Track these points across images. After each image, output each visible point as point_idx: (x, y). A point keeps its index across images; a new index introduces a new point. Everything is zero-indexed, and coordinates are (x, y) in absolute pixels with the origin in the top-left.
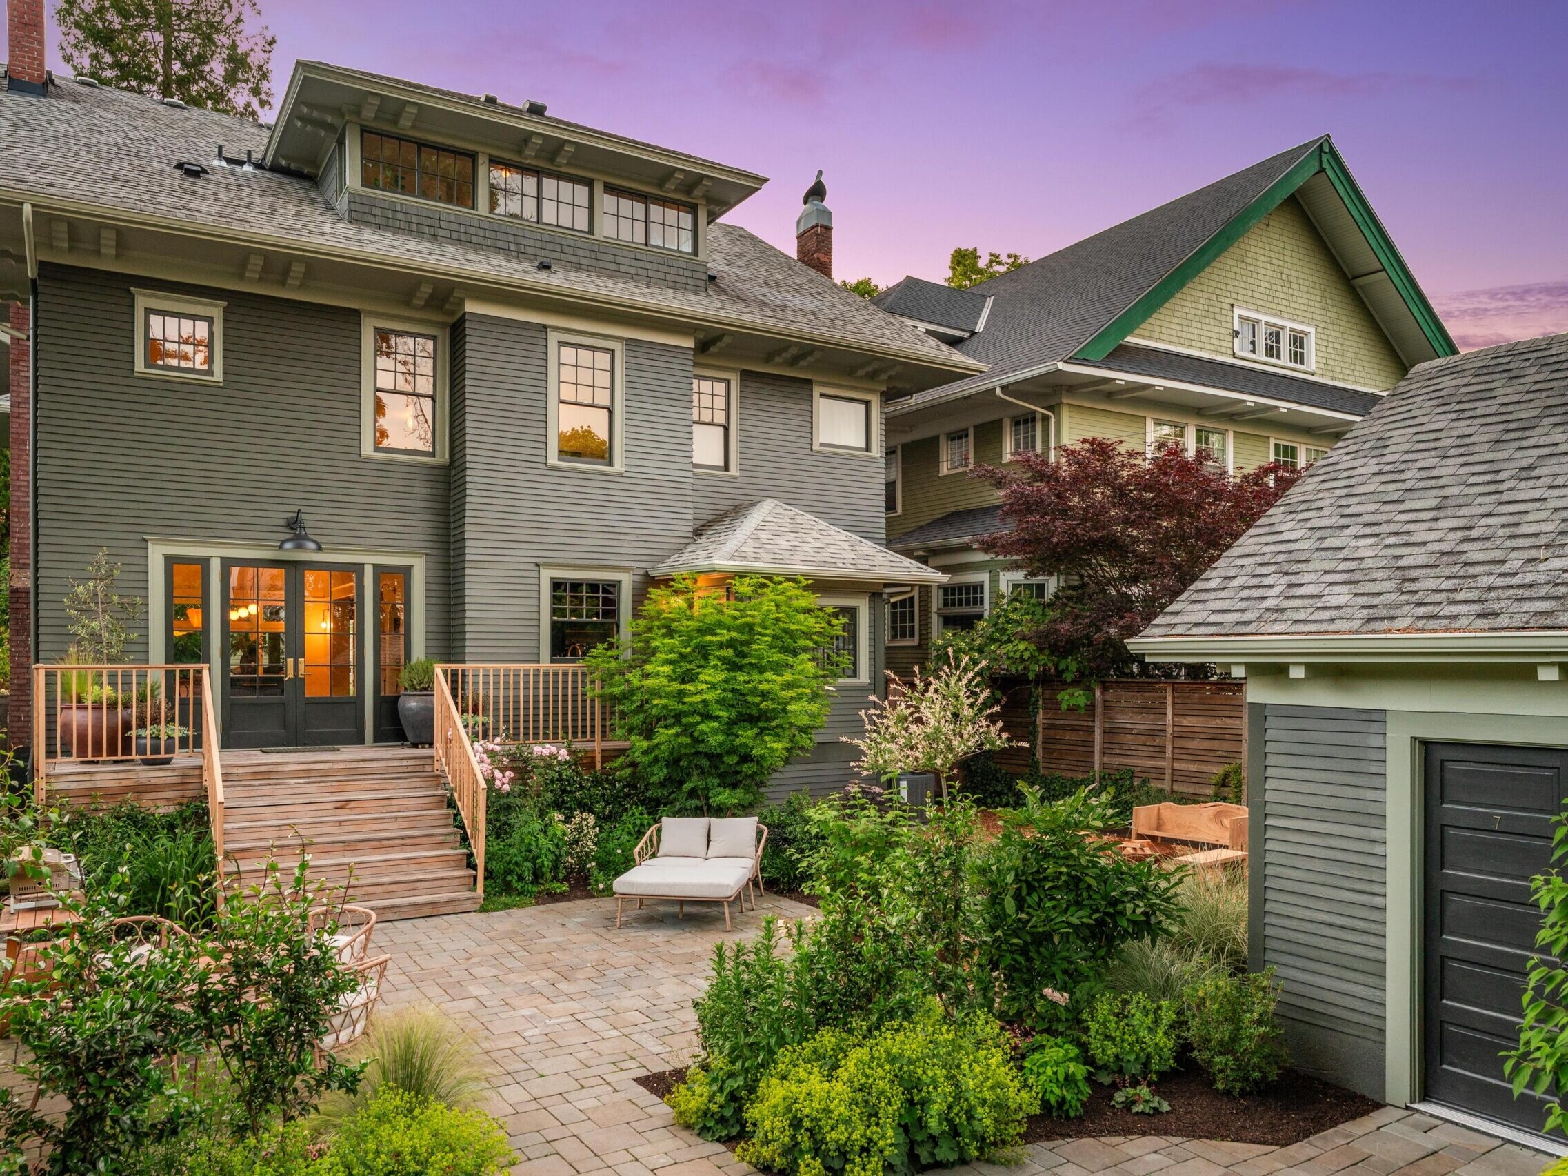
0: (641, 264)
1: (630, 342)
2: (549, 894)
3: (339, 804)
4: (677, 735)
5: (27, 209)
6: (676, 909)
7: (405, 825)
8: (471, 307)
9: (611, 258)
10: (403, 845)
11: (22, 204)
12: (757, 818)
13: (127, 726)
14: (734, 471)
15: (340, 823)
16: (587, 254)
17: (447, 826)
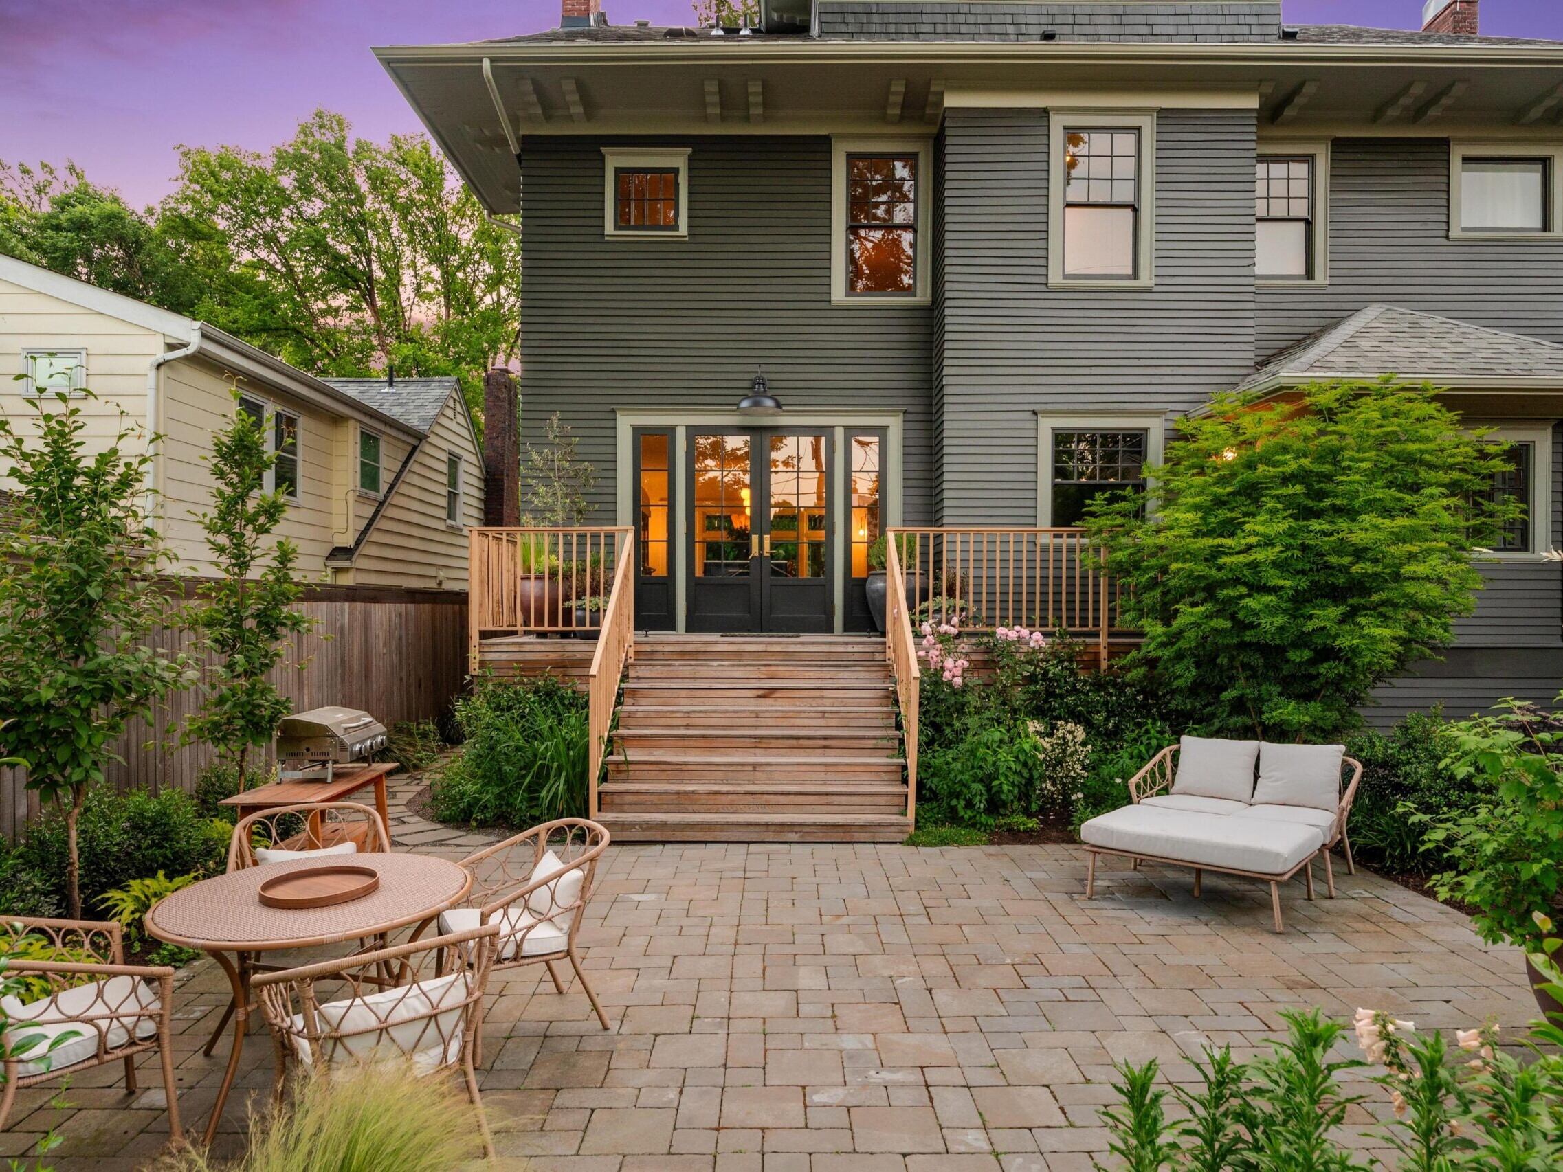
0: (1184, 20)
1: (1164, 115)
2: (1010, 830)
3: (760, 692)
4: (1210, 617)
5: (486, 64)
6: (1189, 878)
7: (834, 722)
8: (952, 101)
9: (1142, 19)
10: (825, 747)
11: (480, 60)
12: (1343, 748)
13: (567, 598)
14: (1320, 278)
15: (757, 713)
16: (1108, 20)
17: (886, 727)
